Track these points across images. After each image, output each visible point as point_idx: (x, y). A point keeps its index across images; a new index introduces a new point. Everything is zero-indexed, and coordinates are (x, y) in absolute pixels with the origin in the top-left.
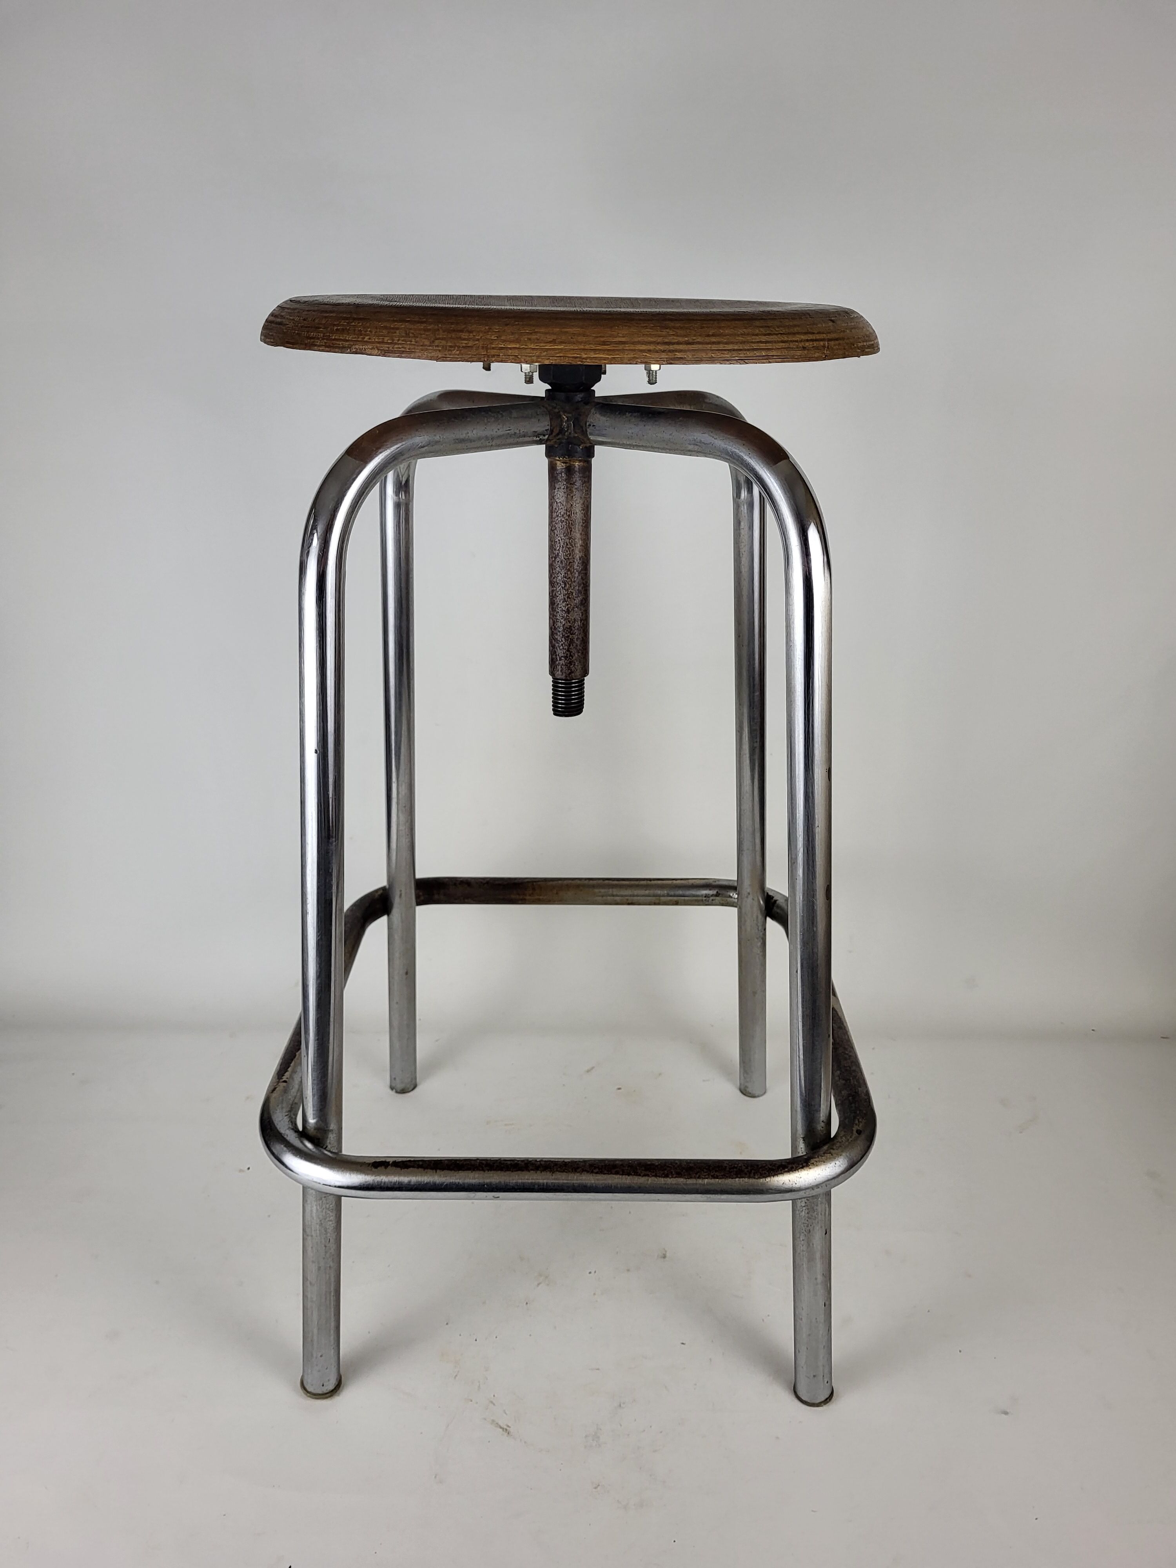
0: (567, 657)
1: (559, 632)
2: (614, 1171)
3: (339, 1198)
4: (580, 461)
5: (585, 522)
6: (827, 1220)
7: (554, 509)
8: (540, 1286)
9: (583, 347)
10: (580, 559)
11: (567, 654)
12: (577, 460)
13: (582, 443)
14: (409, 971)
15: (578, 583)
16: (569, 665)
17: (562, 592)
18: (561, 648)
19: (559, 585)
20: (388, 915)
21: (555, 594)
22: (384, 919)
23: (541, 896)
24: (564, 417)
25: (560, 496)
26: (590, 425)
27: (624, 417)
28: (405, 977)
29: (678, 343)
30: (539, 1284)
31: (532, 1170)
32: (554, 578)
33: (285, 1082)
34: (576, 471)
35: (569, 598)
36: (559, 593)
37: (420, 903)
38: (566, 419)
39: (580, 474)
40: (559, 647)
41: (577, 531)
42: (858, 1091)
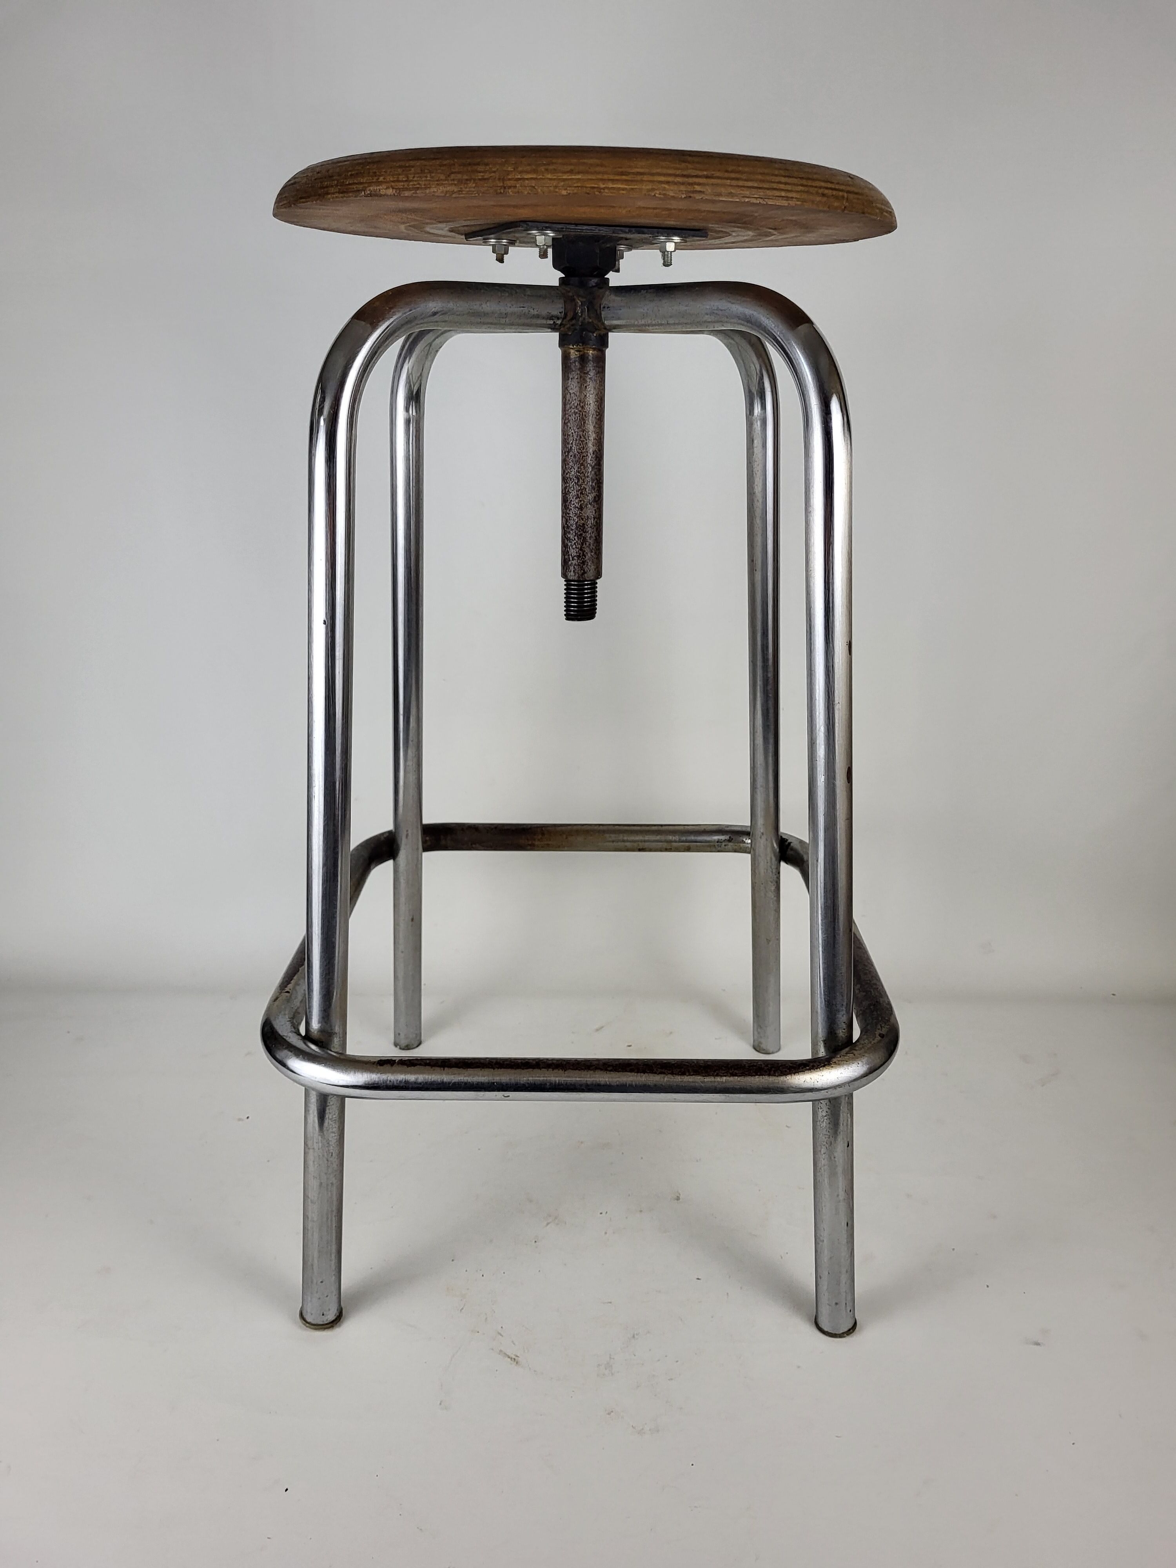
0: (580, 557)
1: (572, 530)
2: (628, 1069)
3: (342, 1098)
4: (594, 349)
5: (599, 414)
6: (849, 1131)
7: (567, 401)
8: (549, 1226)
10: (593, 454)
11: (580, 554)
12: (591, 348)
13: (596, 329)
14: (414, 918)
15: (592, 478)
16: (581, 565)
17: (575, 488)
18: (574, 547)
19: (572, 480)
20: (394, 860)
21: (568, 490)
22: (390, 863)
23: (550, 840)
24: (579, 301)
25: (574, 386)
26: (604, 307)
28: (410, 923)
30: (548, 1224)
31: (543, 1068)
32: (567, 474)
33: (288, 992)
34: (590, 360)
35: (583, 494)
36: (572, 489)
37: (426, 849)
38: (580, 304)
39: (594, 363)
40: (572, 546)
41: (591, 423)
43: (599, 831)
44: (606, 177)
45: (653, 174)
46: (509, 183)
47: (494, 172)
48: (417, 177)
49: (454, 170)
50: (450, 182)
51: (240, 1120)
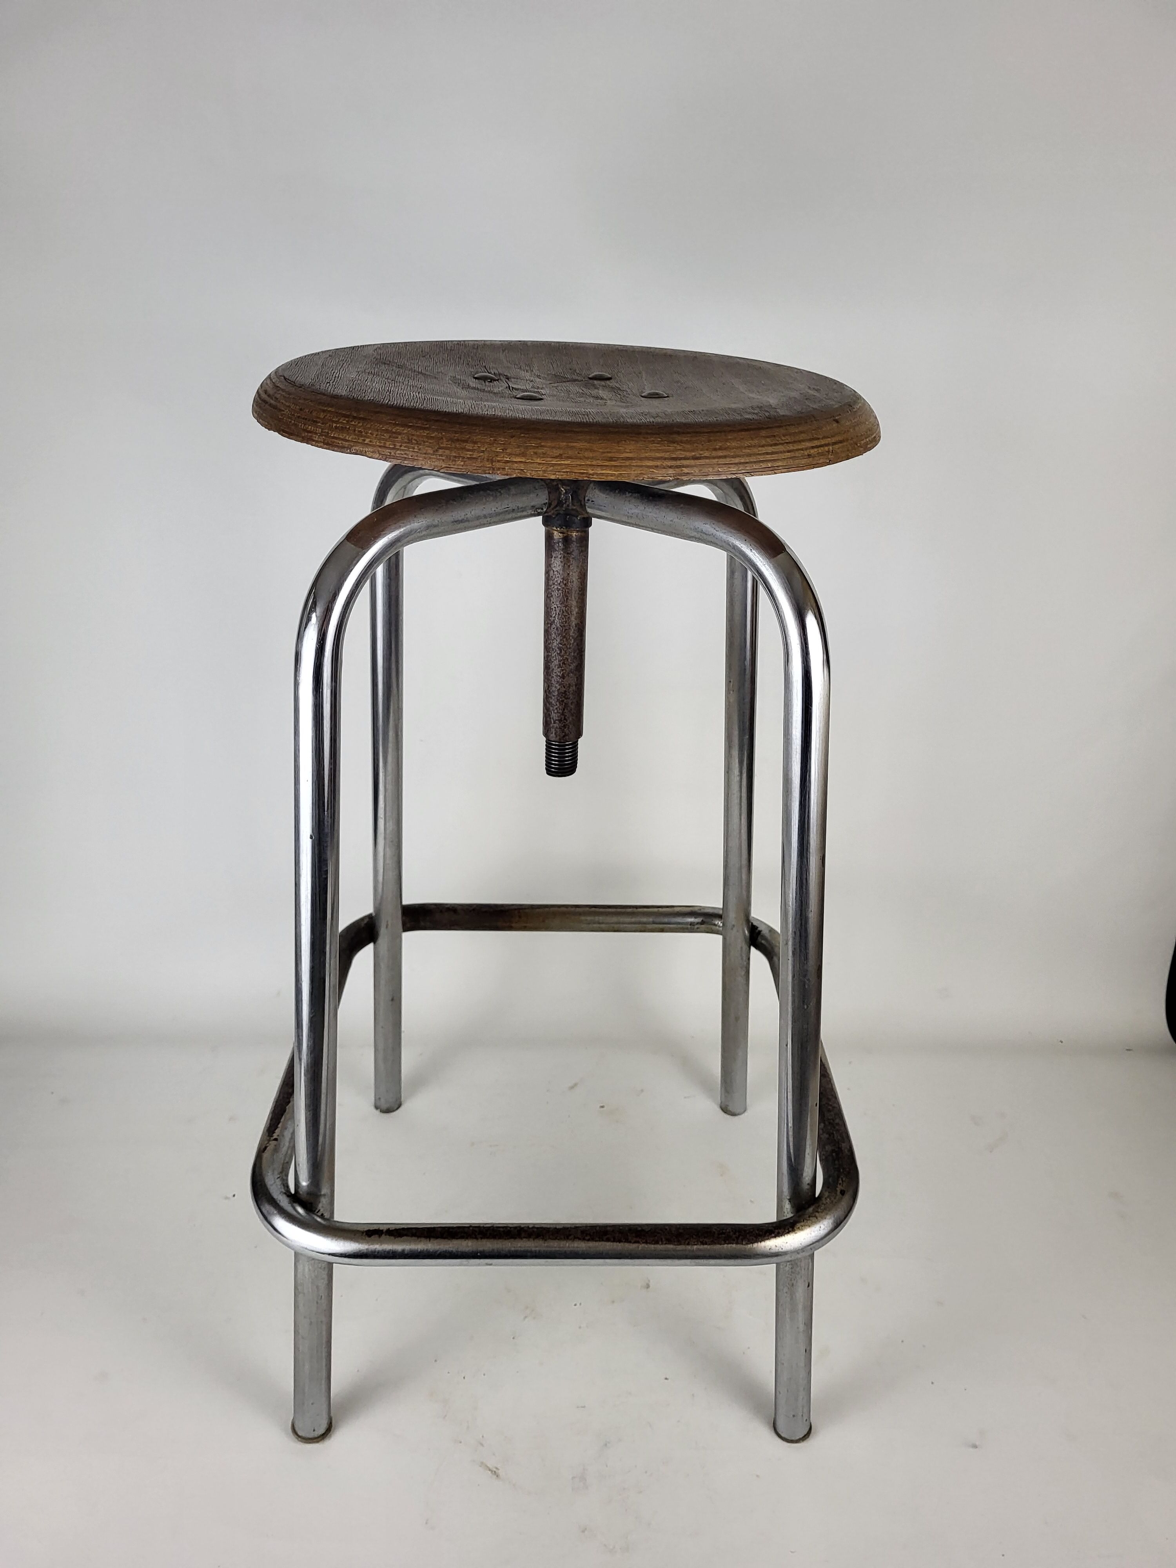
0: (562, 721)
1: (554, 696)
3: (330, 1263)
4: (578, 532)
5: (582, 590)
6: (810, 1273)
7: (550, 577)
8: (527, 1319)
9: (589, 463)
10: (576, 626)
11: (561, 718)
12: (574, 531)
13: (580, 514)
14: (395, 998)
15: (573, 649)
16: (563, 728)
17: (557, 658)
18: (556, 711)
19: (555, 651)
20: (374, 943)
21: (550, 660)
22: (371, 946)
23: (527, 923)
24: (563, 489)
25: (557, 565)
26: (589, 500)
27: (624, 496)
28: (390, 1003)
29: (685, 459)
30: (526, 1317)
31: (524, 1237)
32: (549, 644)
33: (276, 1140)
34: (574, 541)
35: (565, 664)
36: (554, 658)
37: (406, 929)
38: (564, 491)
39: (577, 544)
40: (554, 711)
41: (573, 599)
42: (842, 1147)
43: (575, 914)
44: (594, 463)
45: (641, 459)
46: (498, 465)
47: (483, 452)
48: (405, 447)
49: (442, 445)
50: (438, 457)
51: (227, 1198)
